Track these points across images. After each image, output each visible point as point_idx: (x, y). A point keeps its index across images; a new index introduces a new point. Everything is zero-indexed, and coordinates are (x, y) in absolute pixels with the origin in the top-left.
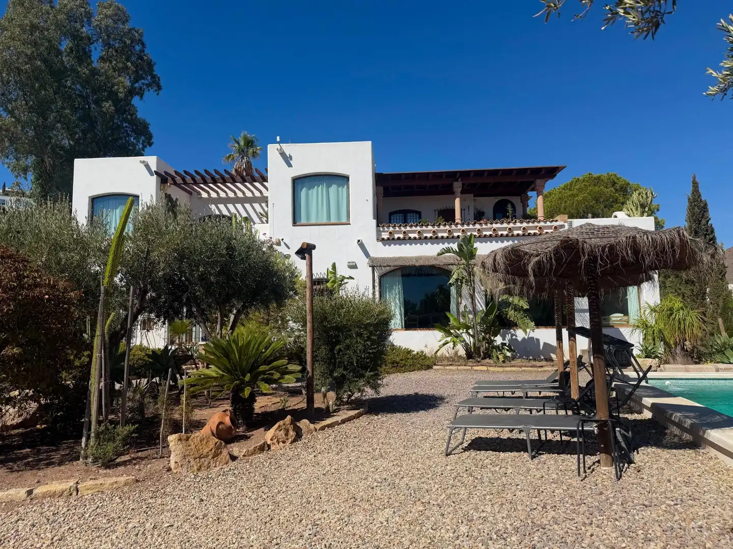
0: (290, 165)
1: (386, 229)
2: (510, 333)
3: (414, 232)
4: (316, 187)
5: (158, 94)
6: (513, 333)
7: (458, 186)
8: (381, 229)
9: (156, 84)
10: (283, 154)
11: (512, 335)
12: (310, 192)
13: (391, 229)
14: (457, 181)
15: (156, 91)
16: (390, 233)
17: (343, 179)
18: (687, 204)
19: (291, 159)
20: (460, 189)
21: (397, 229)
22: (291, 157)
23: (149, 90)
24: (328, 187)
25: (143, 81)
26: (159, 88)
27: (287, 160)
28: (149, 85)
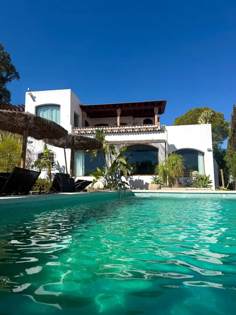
0: (34, 101)
1: (77, 130)
2: (130, 177)
3: (89, 131)
4: (47, 110)
5: (18, 80)
6: (132, 177)
7: (119, 112)
8: (75, 130)
9: (17, 76)
10: (32, 96)
11: (131, 178)
12: (44, 113)
13: (79, 129)
14: (118, 109)
15: (17, 79)
16: (78, 131)
17: (58, 106)
18: (231, 118)
19: (35, 98)
20: (120, 113)
21: (82, 129)
22: (35, 97)
23: (14, 79)
24: (52, 110)
25: (12, 75)
26: (19, 78)
27: (33, 98)
28: (13, 77)
